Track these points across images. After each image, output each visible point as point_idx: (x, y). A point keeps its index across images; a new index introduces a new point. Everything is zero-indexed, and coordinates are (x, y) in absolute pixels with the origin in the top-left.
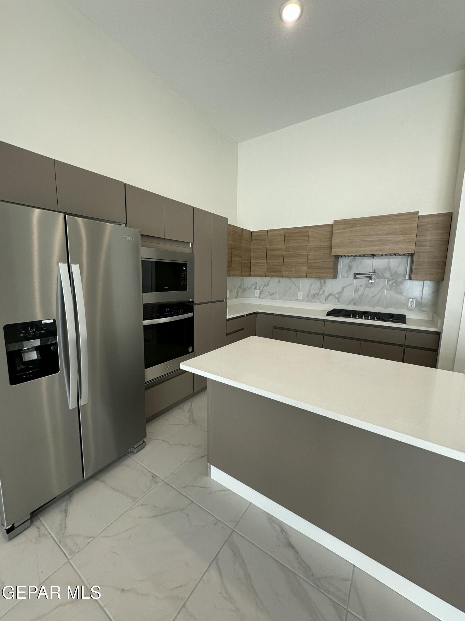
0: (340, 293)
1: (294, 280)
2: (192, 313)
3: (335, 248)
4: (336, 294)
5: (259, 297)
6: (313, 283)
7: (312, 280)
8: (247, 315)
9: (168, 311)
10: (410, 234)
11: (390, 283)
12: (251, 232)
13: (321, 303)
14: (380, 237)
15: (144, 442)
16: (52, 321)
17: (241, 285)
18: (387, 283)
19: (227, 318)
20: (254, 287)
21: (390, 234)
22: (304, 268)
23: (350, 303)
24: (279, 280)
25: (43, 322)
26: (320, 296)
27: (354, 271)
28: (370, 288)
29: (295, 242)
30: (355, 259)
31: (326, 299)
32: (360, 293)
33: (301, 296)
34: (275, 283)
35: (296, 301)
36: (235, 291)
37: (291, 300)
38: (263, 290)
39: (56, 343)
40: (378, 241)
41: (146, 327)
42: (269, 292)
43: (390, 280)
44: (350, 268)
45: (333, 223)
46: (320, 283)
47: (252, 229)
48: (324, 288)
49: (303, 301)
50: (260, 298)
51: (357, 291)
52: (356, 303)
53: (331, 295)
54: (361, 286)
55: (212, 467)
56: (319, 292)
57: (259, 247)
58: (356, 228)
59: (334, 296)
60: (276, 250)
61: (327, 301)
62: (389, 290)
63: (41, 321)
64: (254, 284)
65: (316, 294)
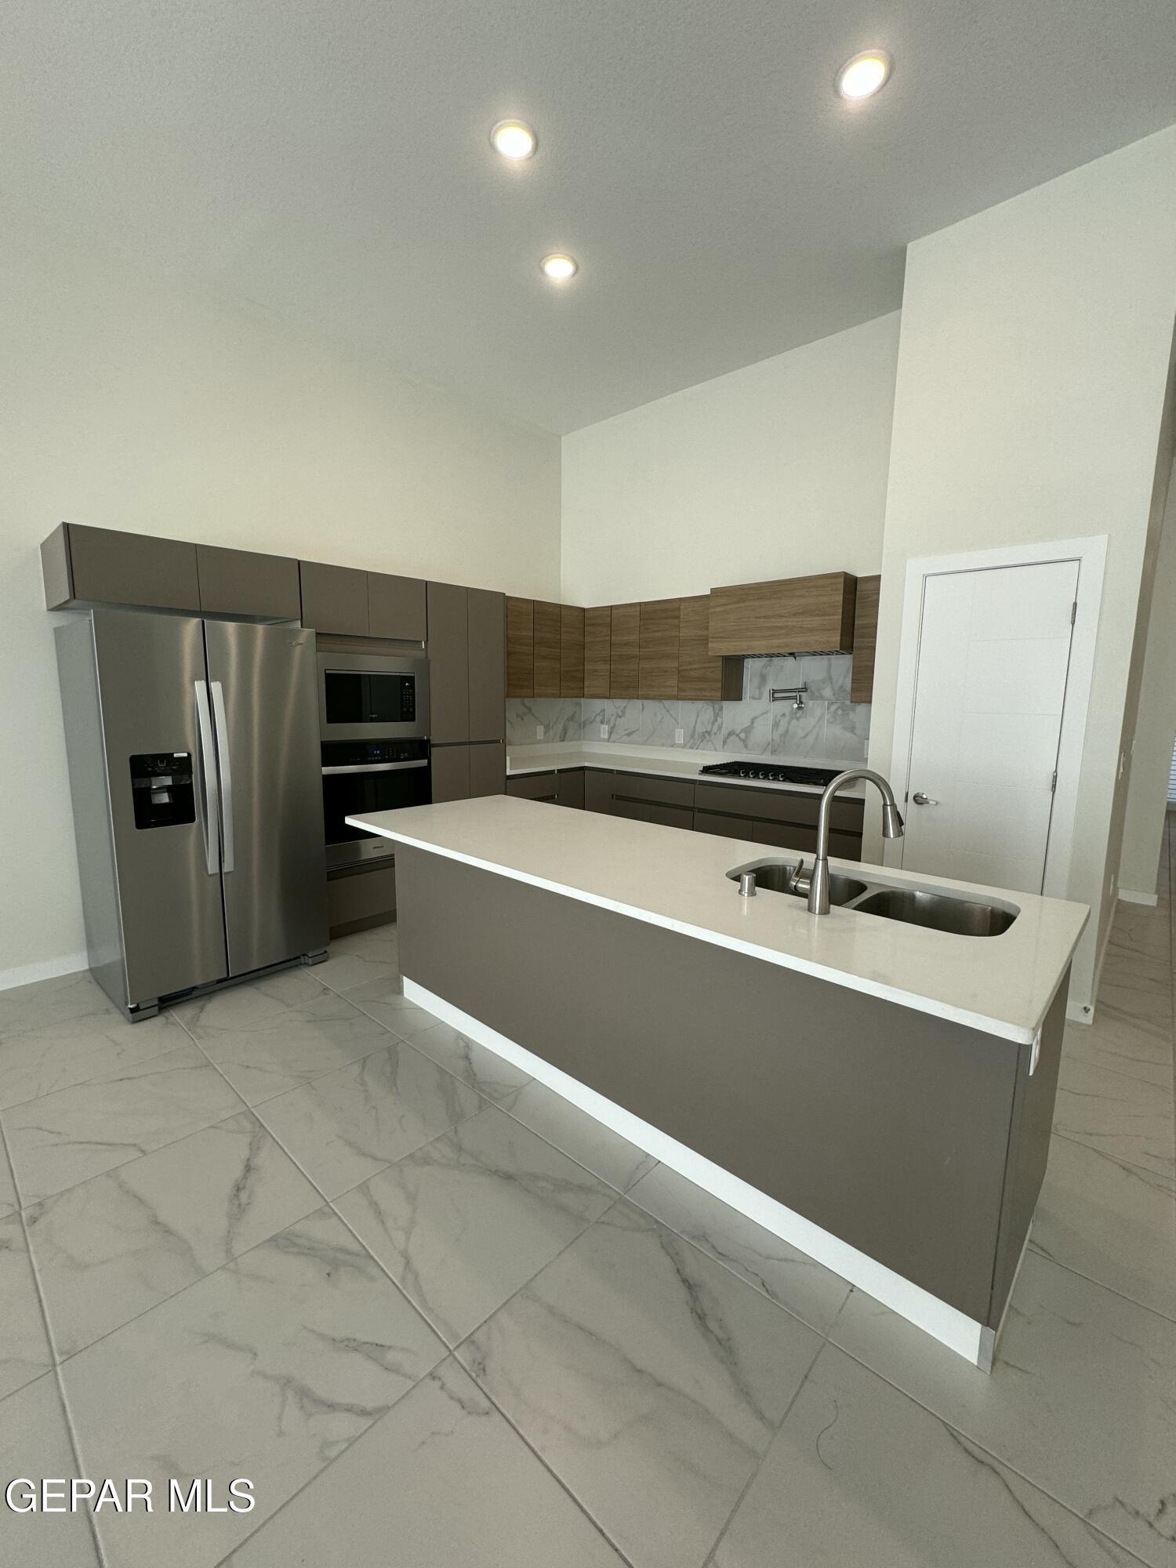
0: (748, 730)
1: (667, 703)
2: (426, 761)
3: (714, 642)
4: (740, 733)
5: (608, 740)
6: (701, 709)
7: (700, 704)
8: (560, 771)
9: (377, 755)
10: (833, 615)
11: (833, 708)
12: (584, 610)
13: (716, 750)
14: (785, 619)
15: (326, 952)
16: (185, 755)
17: (573, 715)
18: (828, 709)
19: (508, 774)
20: (599, 718)
21: (800, 614)
22: (673, 682)
23: (765, 750)
24: (643, 705)
25: (175, 755)
26: (713, 736)
27: (771, 685)
28: (798, 719)
29: (656, 629)
30: (771, 660)
31: (725, 742)
32: (781, 729)
33: (680, 736)
34: (637, 712)
35: (672, 746)
36: (559, 727)
37: (663, 745)
38: (615, 725)
39: (191, 783)
40: (780, 628)
41: (327, 779)
42: (626, 730)
43: (832, 703)
44: (763, 679)
45: (709, 593)
46: (713, 709)
47: (585, 604)
48: (719, 720)
49: (684, 747)
50: (611, 740)
51: (776, 725)
52: (775, 751)
53: (732, 735)
54: (784, 715)
55: (405, 979)
56: (712, 729)
57: (597, 639)
58: (747, 604)
59: (737, 735)
60: (627, 644)
61: (725, 746)
62: (830, 723)
63: (172, 754)
64: (599, 714)
65: (707, 731)
